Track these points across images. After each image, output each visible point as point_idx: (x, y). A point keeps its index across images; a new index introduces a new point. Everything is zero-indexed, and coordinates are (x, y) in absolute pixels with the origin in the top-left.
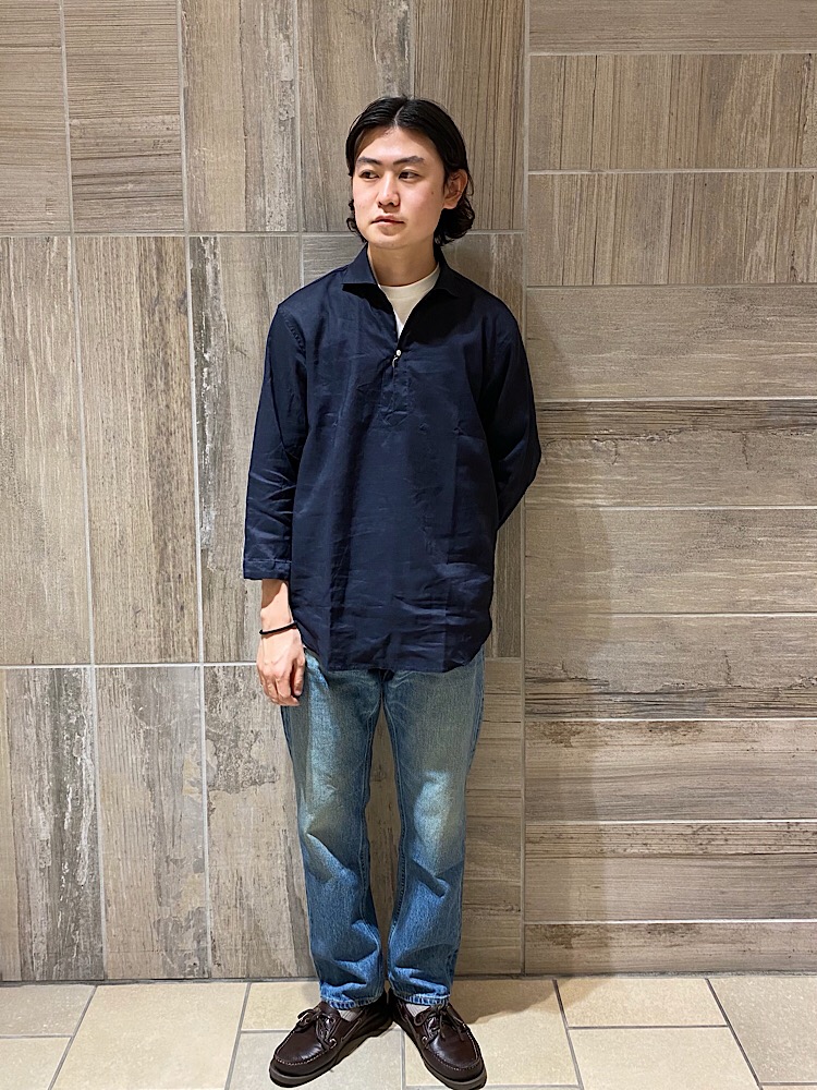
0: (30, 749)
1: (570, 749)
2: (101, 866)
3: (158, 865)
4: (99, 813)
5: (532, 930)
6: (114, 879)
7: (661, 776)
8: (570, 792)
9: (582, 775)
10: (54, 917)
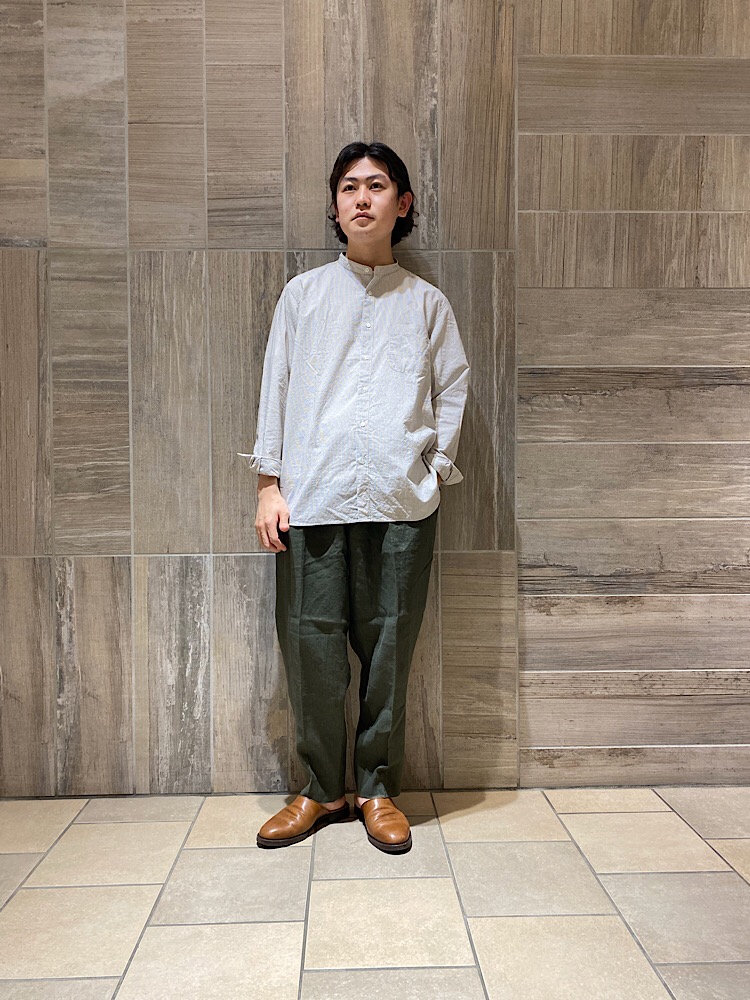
0: (164, 616)
1: (551, 617)
2: (212, 705)
3: (254, 704)
4: (212, 663)
5: (525, 754)
6: (220, 715)
7: (616, 637)
8: (551, 649)
9: (560, 636)
10: (176, 745)
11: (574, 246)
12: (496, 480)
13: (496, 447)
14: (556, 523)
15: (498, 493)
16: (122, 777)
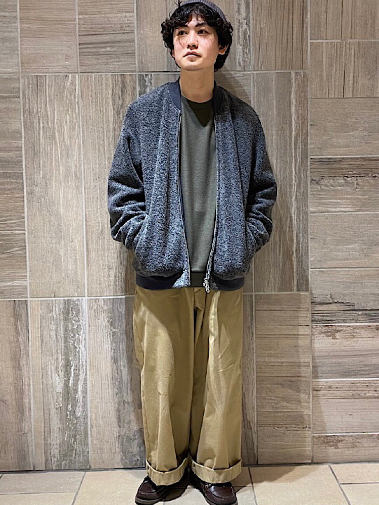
0: (53, 343)
1: (336, 340)
2: (89, 406)
3: (119, 405)
4: (88, 376)
5: (317, 438)
6: (95, 413)
8: (336, 363)
9: (342, 354)
10: (63, 435)
11: (352, 66)
12: (295, 241)
13: (294, 217)
14: (339, 272)
15: (296, 250)
16: (25, 458)
